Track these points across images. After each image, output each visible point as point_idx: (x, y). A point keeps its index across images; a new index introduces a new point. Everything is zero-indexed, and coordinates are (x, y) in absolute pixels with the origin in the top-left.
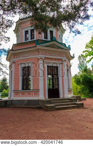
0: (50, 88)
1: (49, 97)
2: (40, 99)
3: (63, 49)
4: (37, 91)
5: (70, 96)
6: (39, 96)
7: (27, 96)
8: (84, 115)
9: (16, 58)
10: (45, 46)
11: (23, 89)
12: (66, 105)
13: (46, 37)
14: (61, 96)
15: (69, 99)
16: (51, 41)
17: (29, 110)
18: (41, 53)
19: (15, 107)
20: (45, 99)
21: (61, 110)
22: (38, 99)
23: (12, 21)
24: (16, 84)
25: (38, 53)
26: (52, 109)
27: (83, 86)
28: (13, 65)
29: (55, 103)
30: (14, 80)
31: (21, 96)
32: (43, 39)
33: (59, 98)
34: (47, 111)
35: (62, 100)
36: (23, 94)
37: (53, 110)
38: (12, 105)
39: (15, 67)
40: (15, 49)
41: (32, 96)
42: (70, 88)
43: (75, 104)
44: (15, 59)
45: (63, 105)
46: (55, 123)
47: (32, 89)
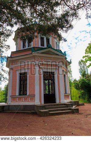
0: (45, 93)
1: (45, 102)
2: (35, 104)
3: (59, 55)
4: (33, 96)
5: (67, 101)
6: (34, 101)
7: (24, 101)
8: (75, 121)
9: (14, 64)
10: (41, 53)
11: (20, 95)
12: (60, 110)
13: (42, 44)
14: (57, 102)
15: (65, 104)
16: (47, 48)
17: (24, 115)
18: (37, 59)
19: (11, 112)
20: (41, 104)
21: (55, 115)
22: (34, 104)
23: (11, 30)
24: (14, 89)
25: (34, 59)
26: (45, 115)
27: (82, 91)
28: (11, 71)
29: (50, 108)
30: (11, 85)
31: (18, 101)
32: (40, 46)
33: (55, 103)
34: (41, 116)
35: (58, 105)
36: (20, 99)
37: (47, 116)
38: (9, 111)
39: (13, 73)
40: (13, 56)
41: (29, 101)
42: (68, 93)
43: (70, 109)
44: (13, 66)
45: (58, 110)
46: (43, 128)
47: (28, 94)
